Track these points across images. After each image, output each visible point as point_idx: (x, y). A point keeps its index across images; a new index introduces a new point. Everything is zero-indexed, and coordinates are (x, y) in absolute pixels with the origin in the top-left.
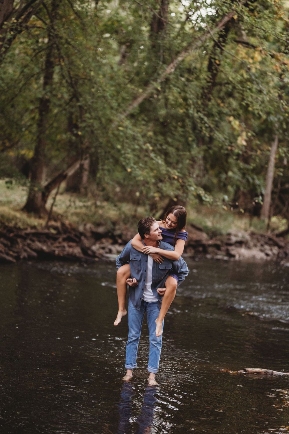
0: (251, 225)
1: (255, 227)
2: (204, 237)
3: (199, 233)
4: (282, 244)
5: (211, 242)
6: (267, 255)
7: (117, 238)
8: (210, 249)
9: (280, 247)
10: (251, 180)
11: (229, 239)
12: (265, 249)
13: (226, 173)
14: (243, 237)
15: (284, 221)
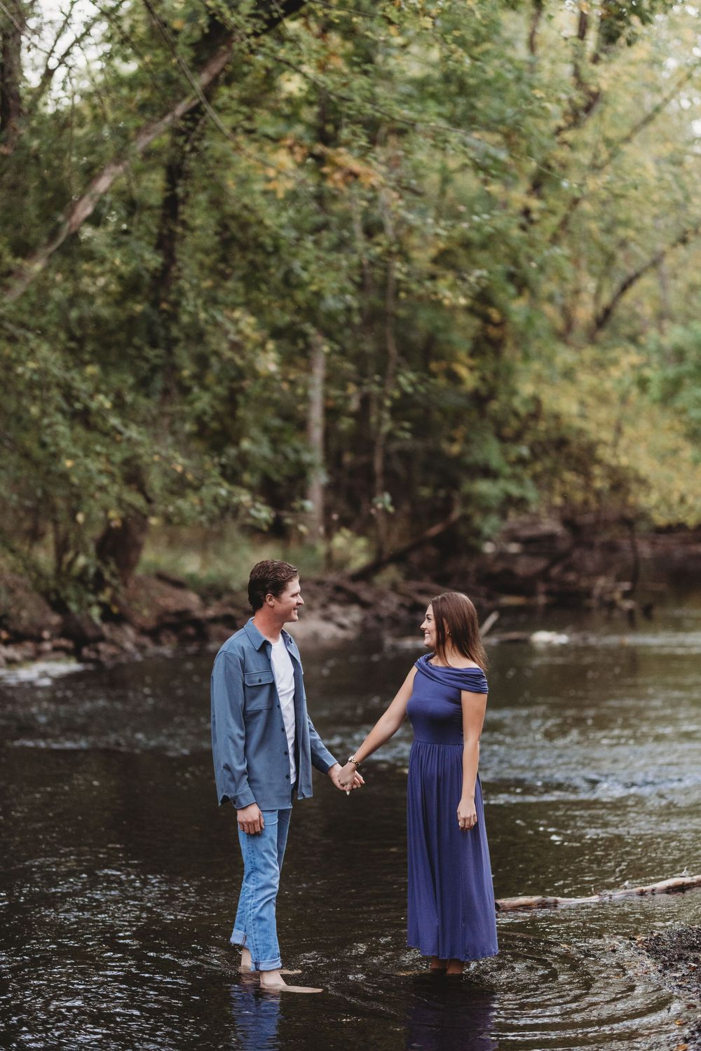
2: (192, 600)
3: (178, 593)
4: (366, 596)
5: (211, 612)
6: (342, 626)
8: (214, 629)
9: (364, 605)
10: (292, 456)
12: (333, 614)
15: (361, 542)
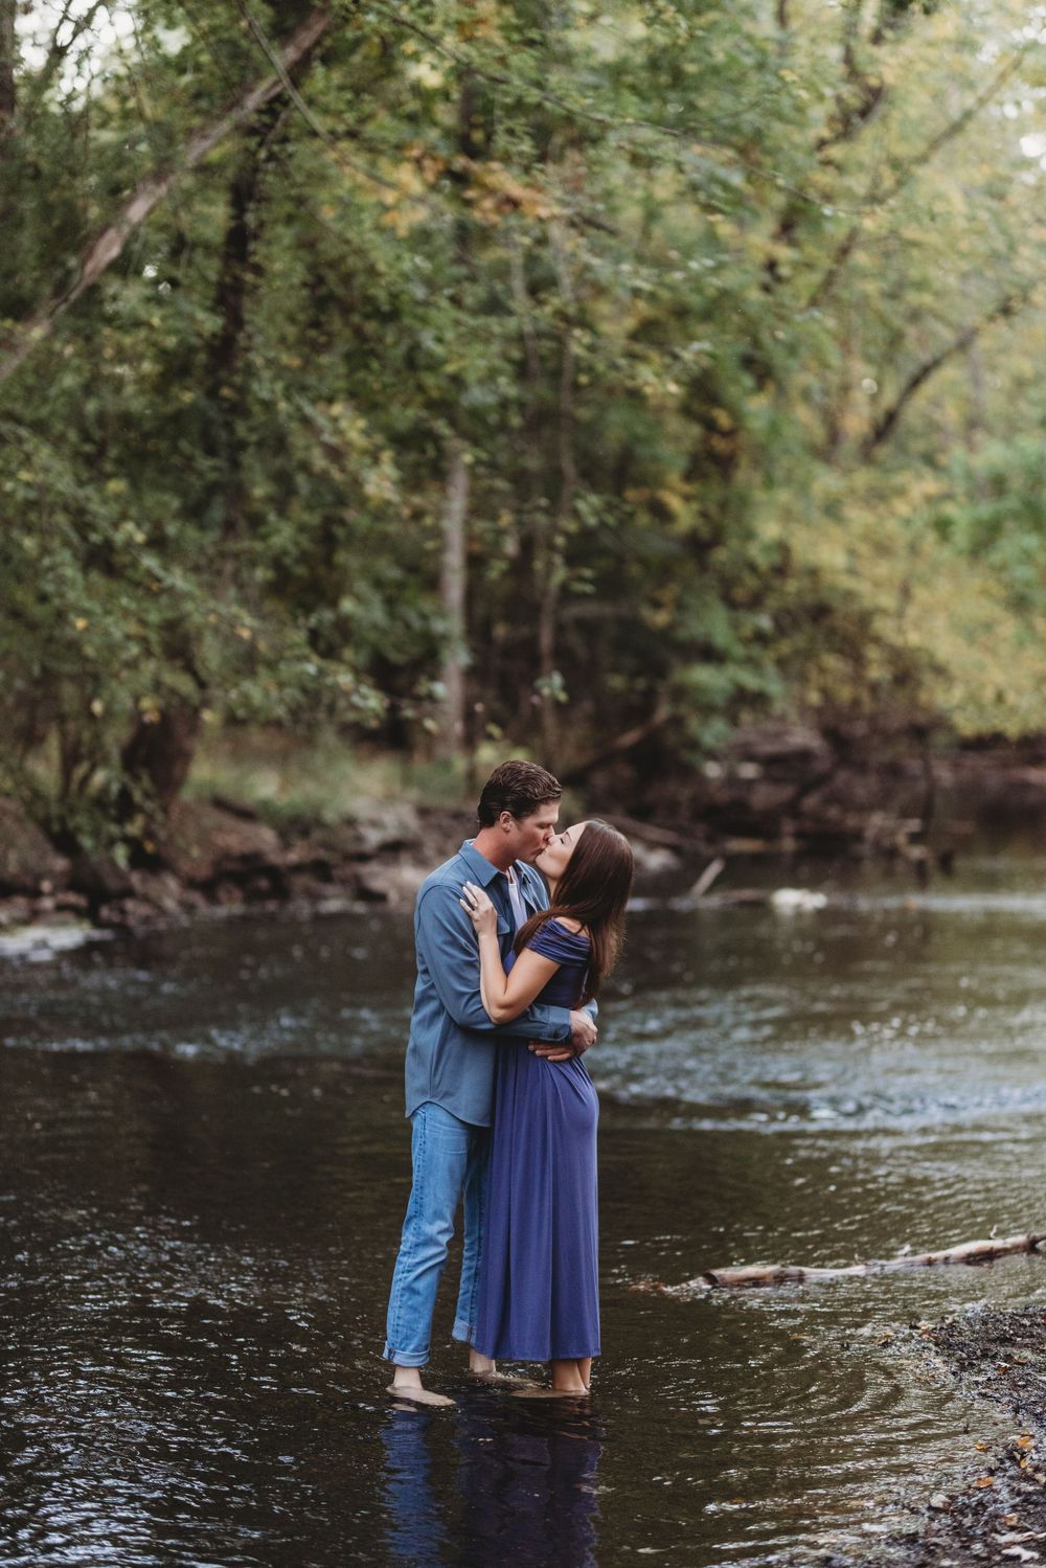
0: (407, 780)
1: (423, 785)
2: (265, 838)
3: (246, 828)
5: (293, 857)
8: (300, 882)
10: (416, 623)
11: (359, 839)
13: (334, 604)
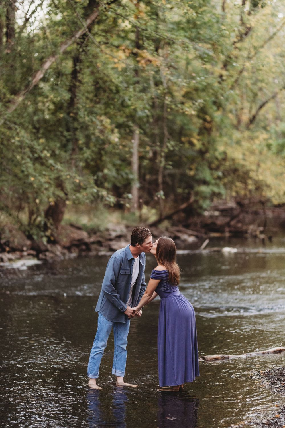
0: (123, 218)
1: (127, 219)
2: (84, 235)
3: (79, 232)
4: (156, 233)
5: (92, 240)
7: (4, 246)
8: (94, 246)
11: (110, 235)
13: (102, 171)
14: (122, 231)
15: (154, 211)
